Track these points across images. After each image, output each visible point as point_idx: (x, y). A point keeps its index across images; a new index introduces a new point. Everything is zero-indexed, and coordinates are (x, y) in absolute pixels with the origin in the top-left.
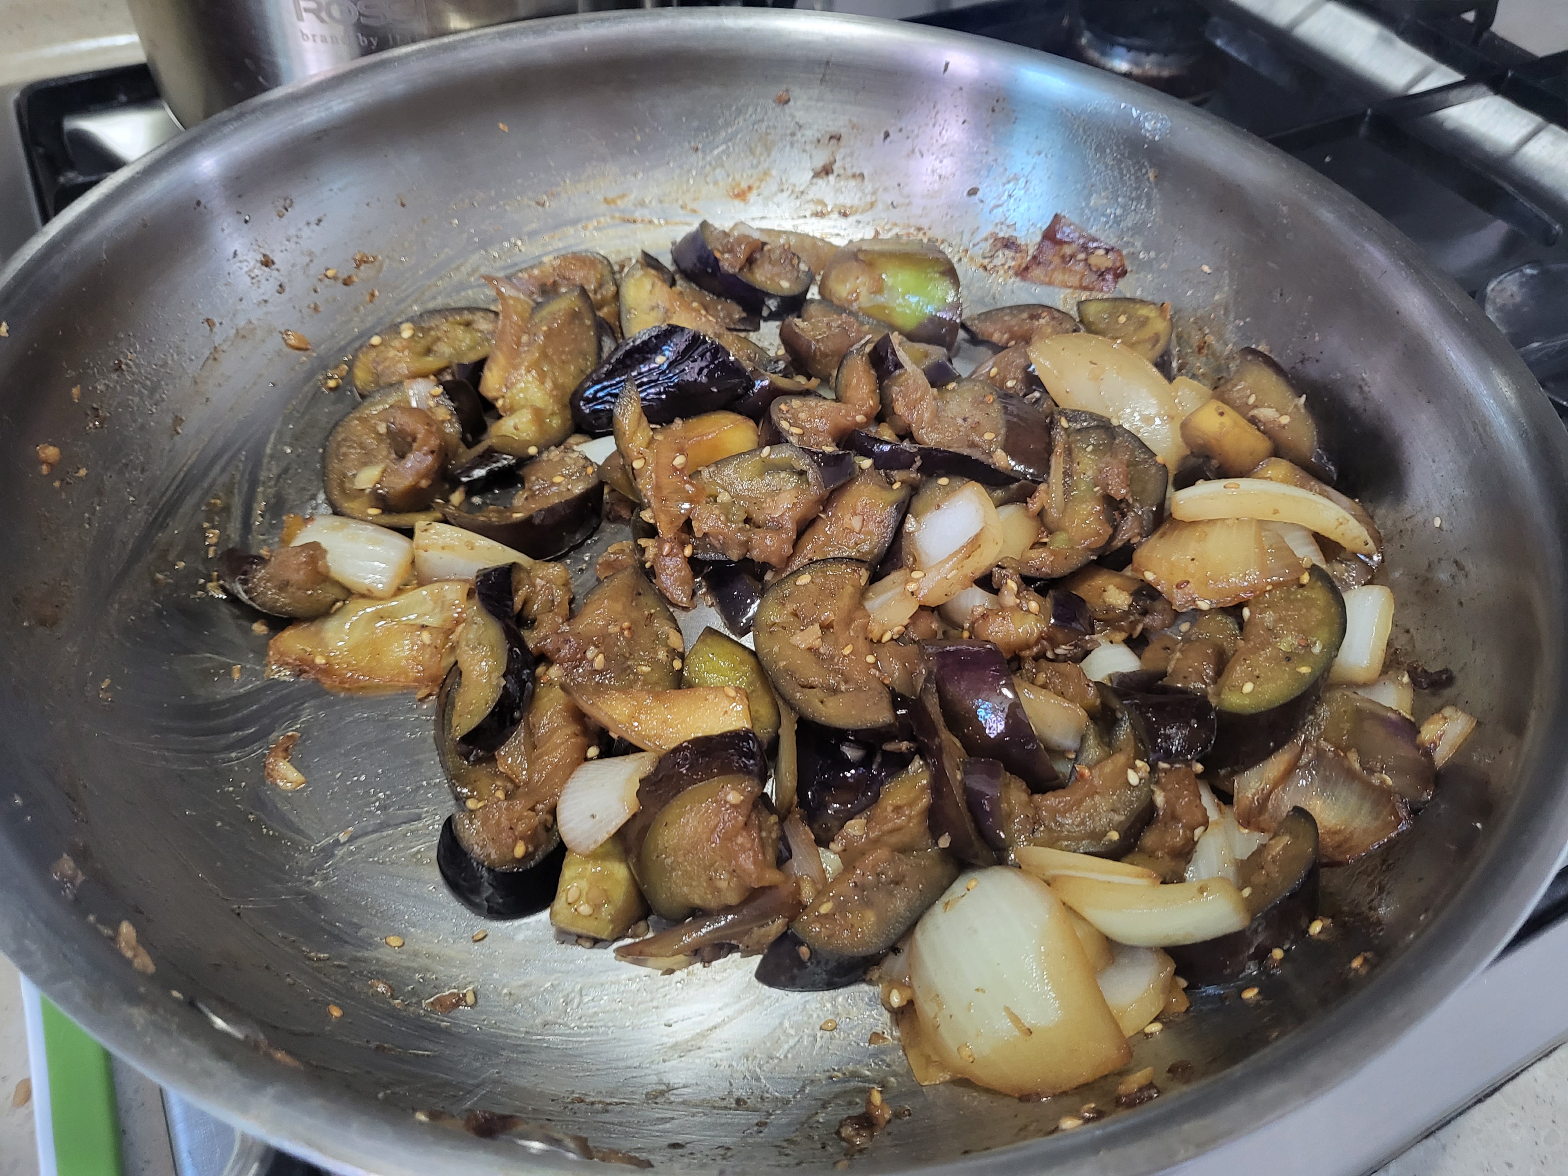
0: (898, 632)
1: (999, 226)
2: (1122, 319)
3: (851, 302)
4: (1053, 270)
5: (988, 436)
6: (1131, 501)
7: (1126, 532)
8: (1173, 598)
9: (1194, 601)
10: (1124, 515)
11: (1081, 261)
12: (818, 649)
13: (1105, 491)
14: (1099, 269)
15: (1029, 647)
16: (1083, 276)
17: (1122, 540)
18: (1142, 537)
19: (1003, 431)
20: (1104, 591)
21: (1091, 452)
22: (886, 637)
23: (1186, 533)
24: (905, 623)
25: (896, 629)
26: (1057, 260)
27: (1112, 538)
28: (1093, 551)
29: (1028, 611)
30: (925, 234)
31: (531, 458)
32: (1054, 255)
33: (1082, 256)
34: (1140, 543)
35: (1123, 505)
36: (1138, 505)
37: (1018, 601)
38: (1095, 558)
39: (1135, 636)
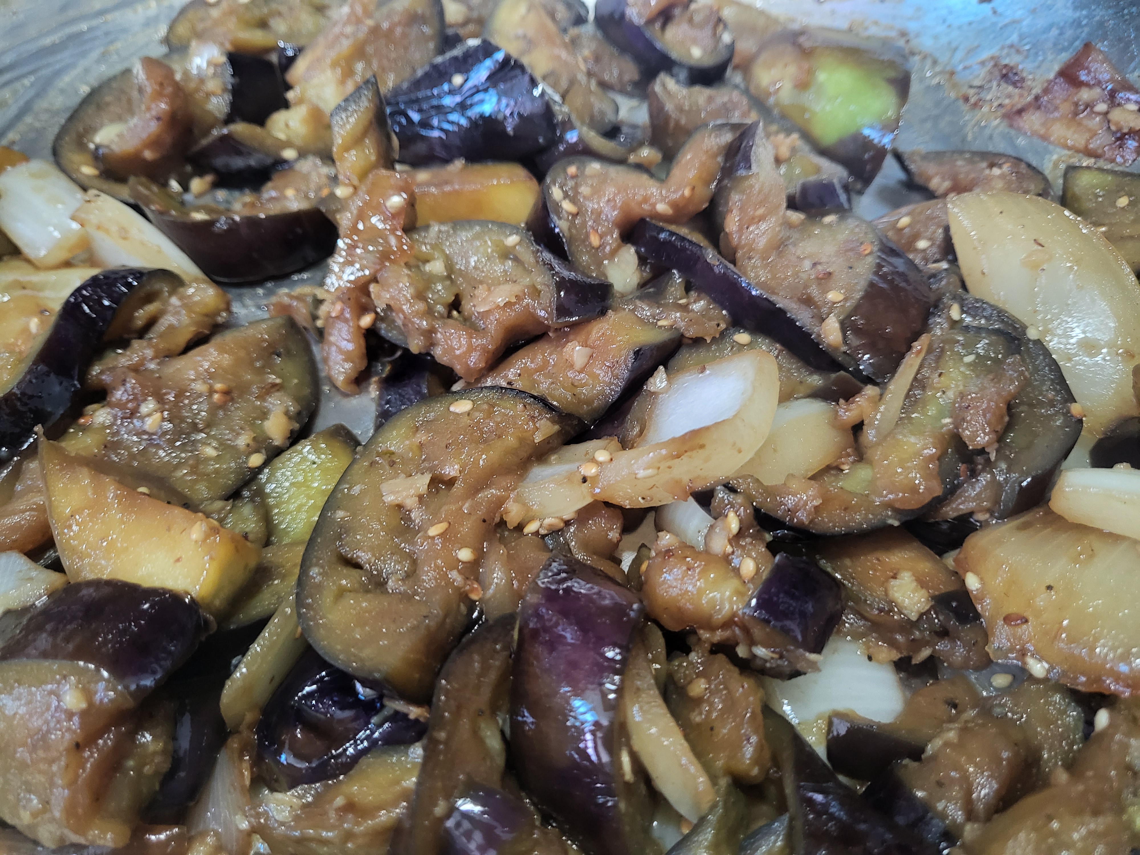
0: (550, 525)
1: (1006, 51)
2: (1123, 202)
3: (769, 94)
4: (1055, 120)
5: (833, 296)
6: (993, 457)
7: (968, 499)
8: (993, 634)
9: (1024, 655)
10: (974, 474)
11: (1099, 114)
12: (410, 511)
13: (957, 427)
14: (1119, 130)
15: (711, 628)
16: (1095, 134)
17: (957, 509)
18: (992, 515)
19: (858, 295)
20: (894, 577)
21: (969, 365)
22: (531, 528)
23: (1063, 538)
24: (566, 517)
25: (548, 521)
26: (1066, 108)
27: (938, 502)
28: (898, 512)
29: (737, 571)
30: (908, 41)
31: (284, 161)
32: (1065, 100)
33: (1102, 107)
34: (984, 525)
35: (980, 459)
36: (1004, 466)
37: (729, 549)
38: (896, 524)
39: (914, 662)
